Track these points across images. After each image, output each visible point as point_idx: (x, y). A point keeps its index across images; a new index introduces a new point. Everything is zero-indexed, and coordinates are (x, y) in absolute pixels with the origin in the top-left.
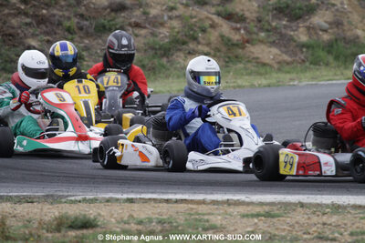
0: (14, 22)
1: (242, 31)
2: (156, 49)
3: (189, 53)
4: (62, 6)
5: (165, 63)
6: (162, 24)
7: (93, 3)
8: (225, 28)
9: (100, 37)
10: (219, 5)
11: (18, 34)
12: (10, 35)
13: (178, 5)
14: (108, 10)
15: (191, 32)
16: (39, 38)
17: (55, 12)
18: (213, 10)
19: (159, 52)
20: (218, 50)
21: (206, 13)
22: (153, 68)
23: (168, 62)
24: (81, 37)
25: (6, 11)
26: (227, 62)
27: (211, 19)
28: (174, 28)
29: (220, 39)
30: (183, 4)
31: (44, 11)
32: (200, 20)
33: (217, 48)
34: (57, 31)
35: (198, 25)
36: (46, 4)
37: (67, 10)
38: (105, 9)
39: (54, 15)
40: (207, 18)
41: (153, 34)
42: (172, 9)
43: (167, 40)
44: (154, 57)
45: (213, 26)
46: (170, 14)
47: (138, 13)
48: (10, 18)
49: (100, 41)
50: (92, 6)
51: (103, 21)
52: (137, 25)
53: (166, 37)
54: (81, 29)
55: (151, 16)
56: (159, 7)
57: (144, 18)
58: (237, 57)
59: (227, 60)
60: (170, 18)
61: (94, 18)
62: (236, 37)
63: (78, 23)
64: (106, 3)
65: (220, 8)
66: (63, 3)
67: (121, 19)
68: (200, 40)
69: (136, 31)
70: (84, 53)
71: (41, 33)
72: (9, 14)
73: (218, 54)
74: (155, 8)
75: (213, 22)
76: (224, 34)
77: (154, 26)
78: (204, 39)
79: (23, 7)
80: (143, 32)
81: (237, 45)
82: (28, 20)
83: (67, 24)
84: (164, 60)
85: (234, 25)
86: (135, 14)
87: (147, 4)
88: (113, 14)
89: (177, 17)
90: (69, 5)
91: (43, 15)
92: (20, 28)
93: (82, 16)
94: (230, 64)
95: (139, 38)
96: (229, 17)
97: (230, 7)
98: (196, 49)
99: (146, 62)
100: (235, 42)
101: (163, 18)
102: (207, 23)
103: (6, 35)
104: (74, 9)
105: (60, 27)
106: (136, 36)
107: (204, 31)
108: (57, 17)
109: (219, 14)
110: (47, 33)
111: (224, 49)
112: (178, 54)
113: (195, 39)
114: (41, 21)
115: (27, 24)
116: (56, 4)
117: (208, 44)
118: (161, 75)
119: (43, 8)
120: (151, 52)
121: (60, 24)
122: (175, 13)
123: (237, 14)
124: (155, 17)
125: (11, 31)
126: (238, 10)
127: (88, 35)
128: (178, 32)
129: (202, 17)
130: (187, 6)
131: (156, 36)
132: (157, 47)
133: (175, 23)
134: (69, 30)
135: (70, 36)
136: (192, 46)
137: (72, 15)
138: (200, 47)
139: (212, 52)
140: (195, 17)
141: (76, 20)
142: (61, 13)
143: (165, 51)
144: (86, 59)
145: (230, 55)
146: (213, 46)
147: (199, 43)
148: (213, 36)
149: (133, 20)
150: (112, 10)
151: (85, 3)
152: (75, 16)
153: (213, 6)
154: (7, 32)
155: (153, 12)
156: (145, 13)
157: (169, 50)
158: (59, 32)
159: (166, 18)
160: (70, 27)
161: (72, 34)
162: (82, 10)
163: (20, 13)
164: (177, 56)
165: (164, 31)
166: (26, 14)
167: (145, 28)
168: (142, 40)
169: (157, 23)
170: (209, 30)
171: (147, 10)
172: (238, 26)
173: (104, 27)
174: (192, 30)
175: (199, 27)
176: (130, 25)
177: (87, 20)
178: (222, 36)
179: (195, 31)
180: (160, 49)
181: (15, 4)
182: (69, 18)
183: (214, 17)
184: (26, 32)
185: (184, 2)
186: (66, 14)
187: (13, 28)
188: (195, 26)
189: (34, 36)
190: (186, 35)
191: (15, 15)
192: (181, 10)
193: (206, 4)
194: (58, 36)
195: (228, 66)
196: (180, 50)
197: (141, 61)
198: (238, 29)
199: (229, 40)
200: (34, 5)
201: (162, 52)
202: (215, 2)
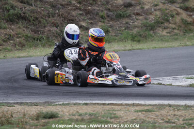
0: (74, 13)
1: (193, 17)
2: (147, 26)
3: (165, 28)
4: (99, 5)
5: (152, 34)
6: (151, 14)
7: (115, 3)
8: (184, 15)
9: (118, 20)
10: (181, 3)
11: (76, 20)
12: (72, 20)
13: (160, 3)
14: (123, 6)
15: (166, 18)
16: (87, 21)
17: (95, 8)
18: (178, 6)
19: (148, 28)
20: (180, 26)
21: (174, 7)
22: (146, 37)
23: (154, 33)
24: (108, 21)
25: (70, 8)
26: (185, 33)
27: (176, 10)
28: (157, 15)
29: (181, 21)
30: (162, 3)
31: (90, 8)
32: (171, 11)
33: (179, 26)
34: (96, 18)
35: (170, 13)
36: (91, 4)
37: (101, 7)
38: (121, 6)
39: (95, 10)
40: (175, 10)
41: (146, 19)
42: (156, 5)
43: (153, 22)
44: (146, 31)
45: (178, 14)
46: (155, 8)
47: (138, 8)
48: (72, 11)
49: (118, 23)
50: (115, 4)
51: (120, 12)
52: (138, 14)
53: (153, 20)
54: (108, 16)
55: (145, 9)
56: (149, 5)
57: (142, 10)
58: (190, 30)
59: (185, 31)
60: (155, 10)
61: (116, 11)
62: (190, 20)
63: (107, 13)
64: (122, 3)
65: (182, 5)
66: (99, 3)
67: (130, 11)
68: (171, 21)
69: (137, 18)
70: (110, 29)
71: (88, 19)
72: (71, 9)
73: (180, 28)
74: (147, 5)
75: (178, 12)
76: (183, 18)
77: (147, 15)
78: (172, 21)
79: (78, 6)
80: (141, 17)
81: (190, 24)
82: (81, 12)
83: (101, 14)
84: (151, 32)
85: (189, 13)
86: (137, 8)
87: (143, 3)
88: (125, 8)
89: (159, 9)
90: (103, 4)
91: (89, 10)
92: (77, 16)
93: (109, 10)
94: (186, 34)
95: (139, 21)
96: (186, 9)
97: (187, 4)
98: (168, 26)
99: (142, 33)
100: (189, 22)
101: (151, 10)
102: (174, 13)
103: (70, 20)
104: (105, 6)
105: (98, 16)
106: (137, 19)
107: (173, 17)
108: (96, 11)
109: (181, 8)
110: (91, 19)
111: (183, 26)
112: (159, 28)
113: (168, 21)
114: (88, 12)
115: (80, 14)
116: (96, 3)
117: (175, 23)
118: (149, 40)
119: (89, 6)
120: (145, 28)
121: (97, 14)
122: (158, 7)
123: (190, 8)
124: (147, 10)
125: (72, 18)
126: (191, 5)
127: (112, 19)
128: (159, 17)
129: (172, 9)
130: (164, 3)
131: (148, 20)
132: (148, 25)
133: (158, 13)
134: (102, 17)
135: (103, 20)
136: (166, 24)
137: (104, 10)
138: (170, 25)
139: (177, 28)
140: (169, 9)
141: (106, 12)
142: (98, 8)
143: (152, 28)
144: (111, 32)
145: (187, 29)
146: (177, 24)
147: (170, 23)
148: (178, 19)
149: (136, 11)
150: (125, 6)
151: (111, 3)
152: (106, 10)
153: (178, 3)
154: (70, 19)
155: (146, 7)
156: (142, 8)
157: (154, 27)
158: (97, 18)
159: (153, 10)
160: (103, 15)
161: (103, 19)
162: (109, 7)
163: (77, 8)
164: (158, 30)
165: (152, 17)
166: (80, 9)
167: (142, 15)
168: (140, 22)
169: (148, 13)
170: (176, 16)
171: (143, 6)
172: (191, 14)
173: (120, 15)
174: (166, 16)
175: (170, 15)
176: (134, 14)
177: (111, 12)
178: (182, 20)
179: (168, 17)
180: (149, 26)
181: (74, 4)
182: (102, 11)
183: (179, 9)
184: (80, 18)
185: (163, 1)
186: (101, 9)
187: (73, 16)
188: (168, 14)
189: (84, 20)
190: (163, 19)
191: (75, 10)
192: (161, 6)
193: (174, 2)
194: (96, 20)
195: (185, 35)
196: (160, 27)
197: (139, 33)
198: (191, 16)
199: (186, 21)
200: (84, 5)
201: (150, 28)
202: (179, 1)
